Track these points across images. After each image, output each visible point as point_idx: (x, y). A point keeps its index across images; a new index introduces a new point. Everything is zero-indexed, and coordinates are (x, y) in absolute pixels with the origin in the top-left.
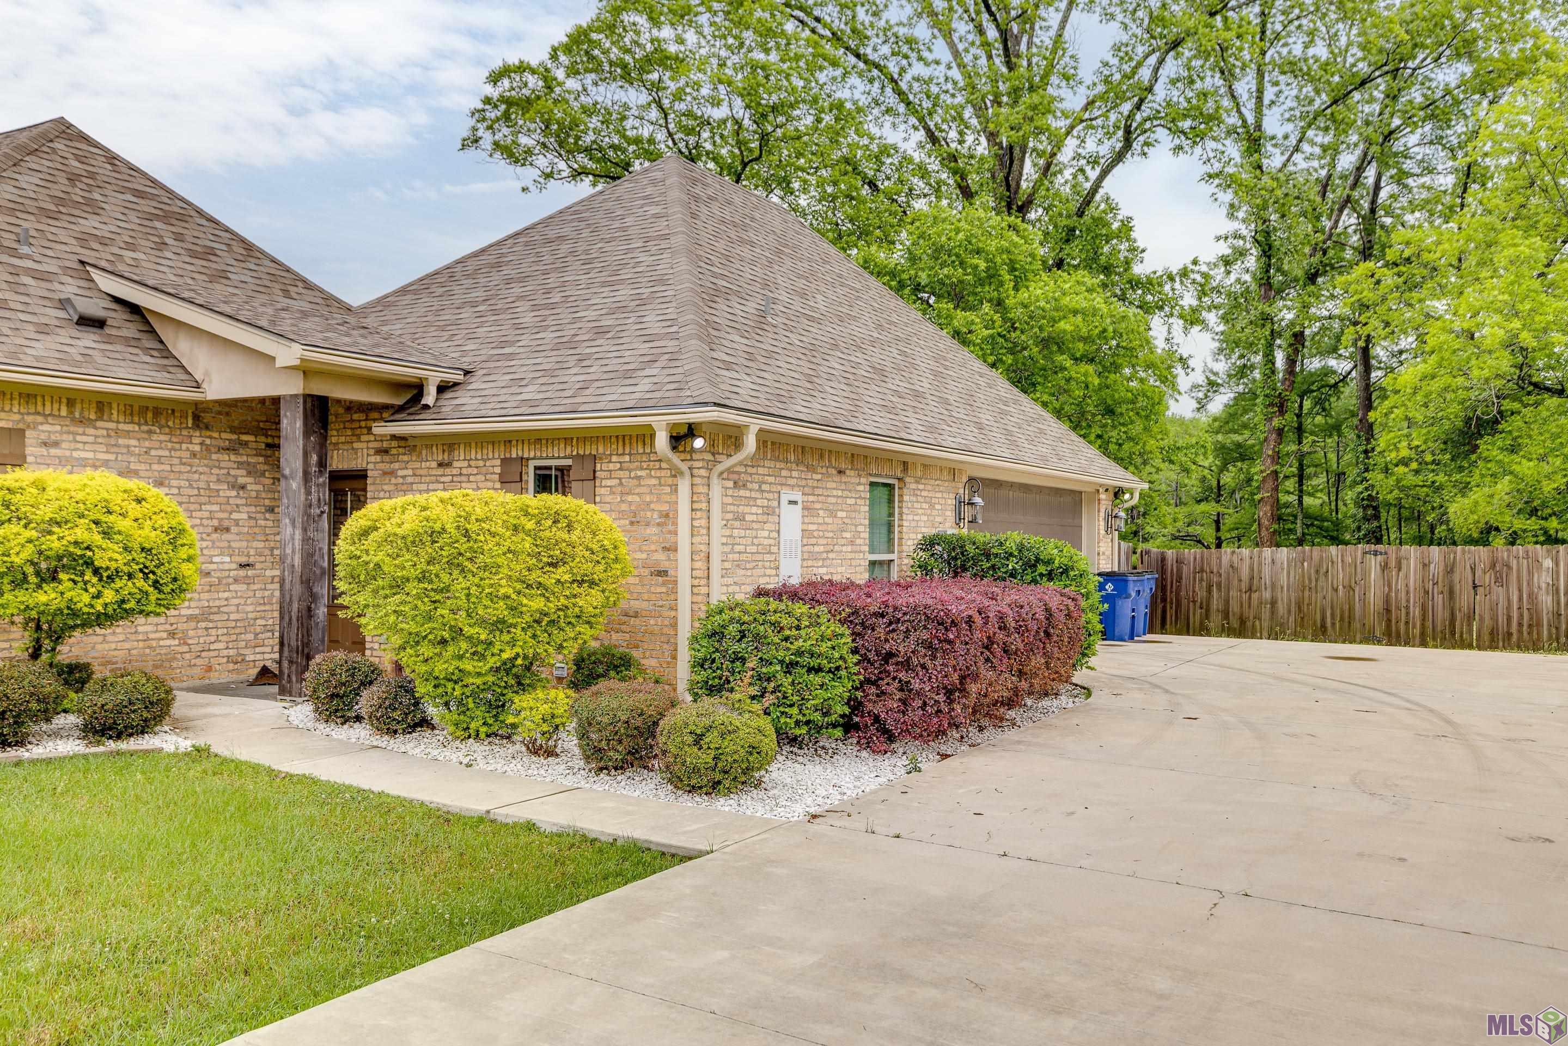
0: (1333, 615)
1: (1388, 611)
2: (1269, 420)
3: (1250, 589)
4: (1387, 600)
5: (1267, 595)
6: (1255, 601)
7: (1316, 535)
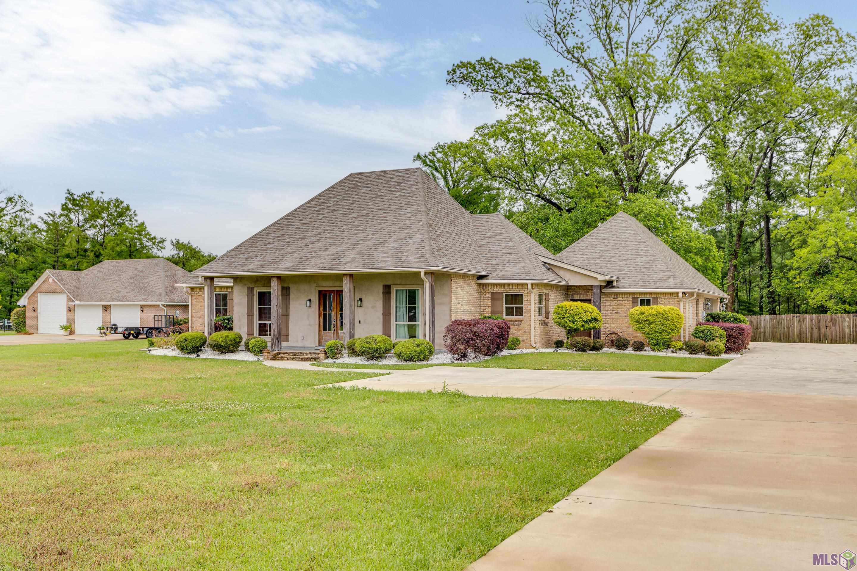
0: (783, 336)
1: (800, 334)
2: (731, 261)
3: (757, 328)
4: (800, 331)
5: (762, 330)
6: (758, 333)
7: (743, 309)
